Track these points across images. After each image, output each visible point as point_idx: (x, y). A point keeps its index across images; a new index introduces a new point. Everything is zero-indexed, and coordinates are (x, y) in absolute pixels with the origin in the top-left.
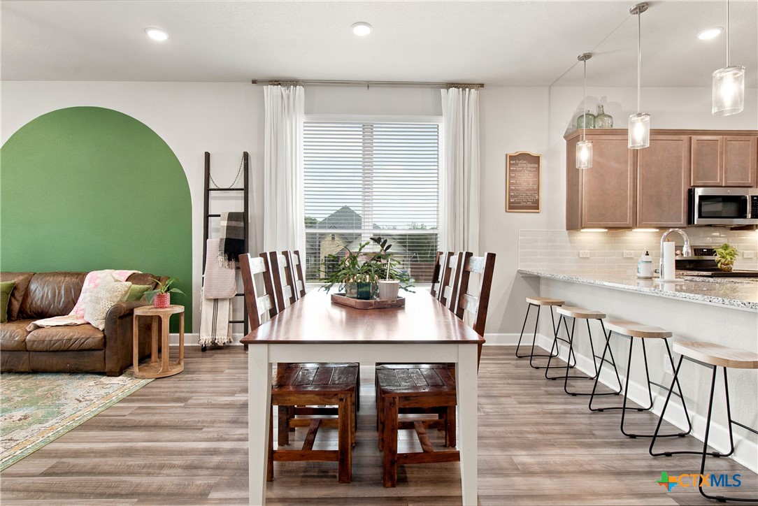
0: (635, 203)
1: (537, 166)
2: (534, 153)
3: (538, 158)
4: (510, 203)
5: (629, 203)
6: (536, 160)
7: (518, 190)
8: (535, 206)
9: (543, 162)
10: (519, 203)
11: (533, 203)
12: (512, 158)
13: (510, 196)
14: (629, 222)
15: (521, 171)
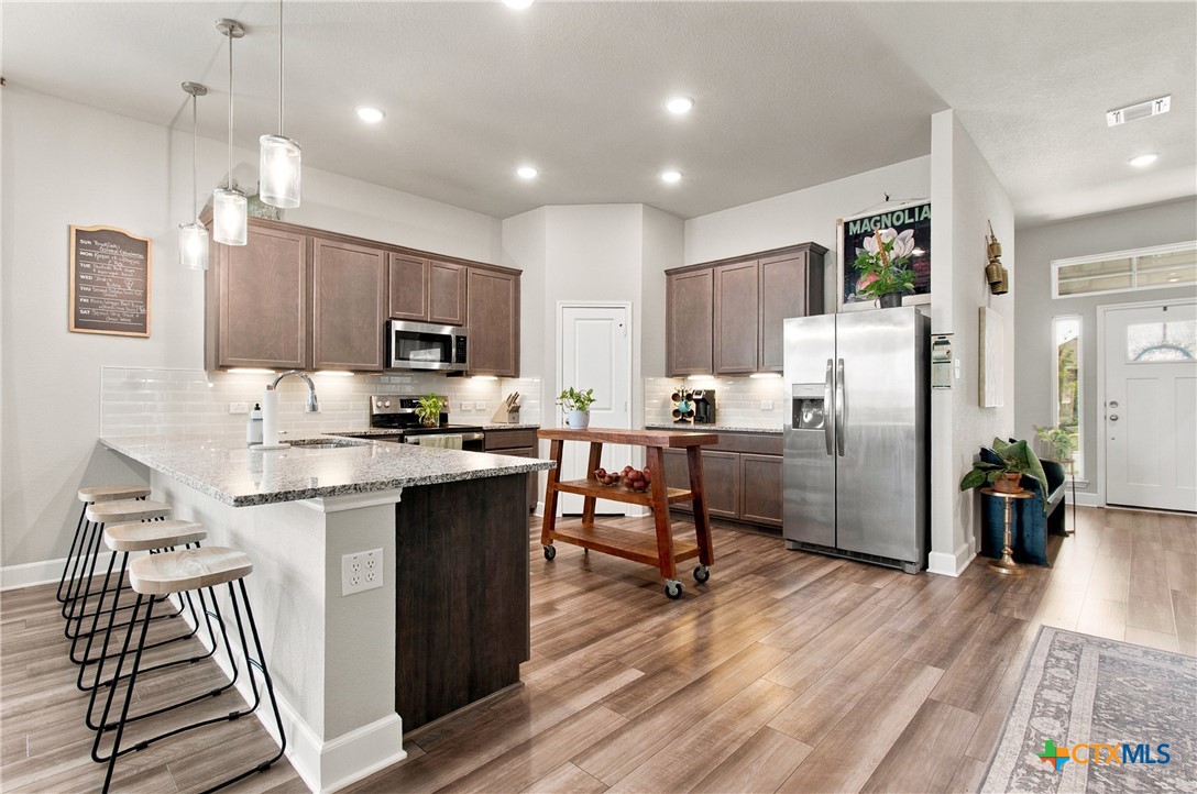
0: (309, 334)
1: (141, 257)
2: (135, 232)
3: (145, 244)
4: (77, 315)
5: (301, 334)
6: (142, 246)
7: (100, 294)
8: (138, 325)
9: (153, 252)
10: (103, 318)
11: (134, 320)
12: (80, 234)
13: (78, 304)
14: (301, 362)
15: (106, 261)
